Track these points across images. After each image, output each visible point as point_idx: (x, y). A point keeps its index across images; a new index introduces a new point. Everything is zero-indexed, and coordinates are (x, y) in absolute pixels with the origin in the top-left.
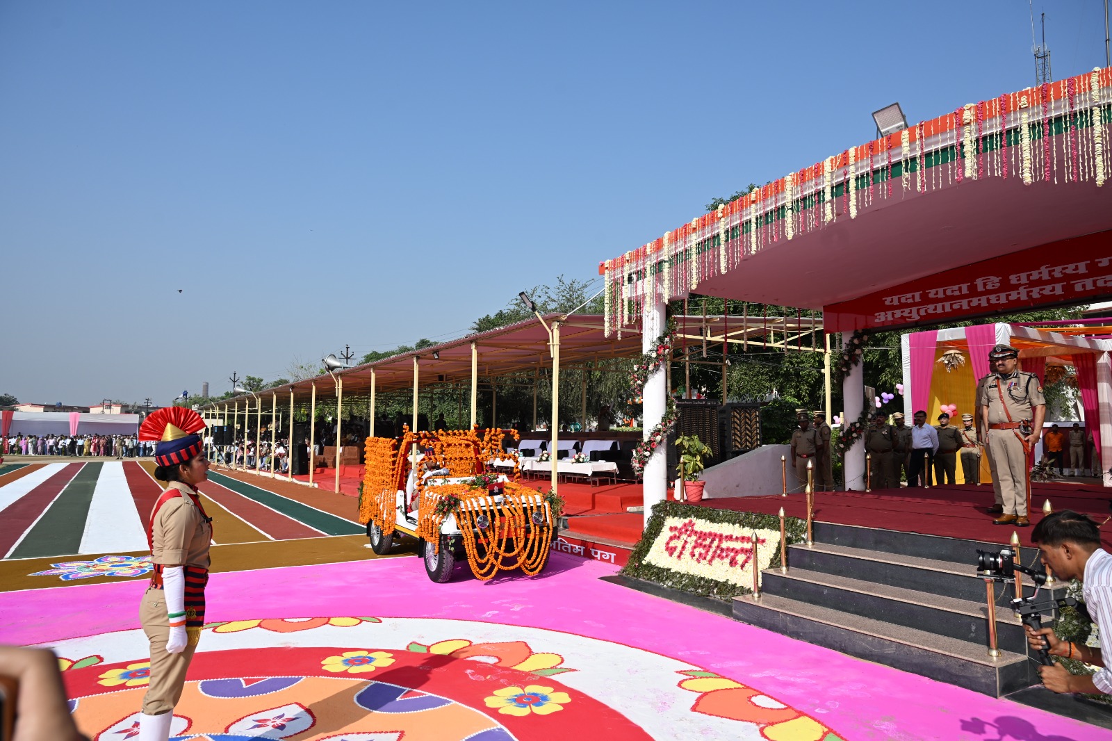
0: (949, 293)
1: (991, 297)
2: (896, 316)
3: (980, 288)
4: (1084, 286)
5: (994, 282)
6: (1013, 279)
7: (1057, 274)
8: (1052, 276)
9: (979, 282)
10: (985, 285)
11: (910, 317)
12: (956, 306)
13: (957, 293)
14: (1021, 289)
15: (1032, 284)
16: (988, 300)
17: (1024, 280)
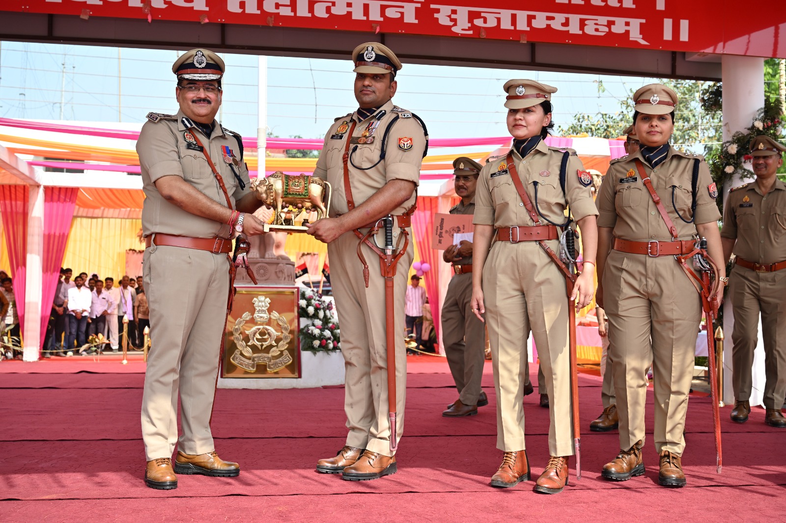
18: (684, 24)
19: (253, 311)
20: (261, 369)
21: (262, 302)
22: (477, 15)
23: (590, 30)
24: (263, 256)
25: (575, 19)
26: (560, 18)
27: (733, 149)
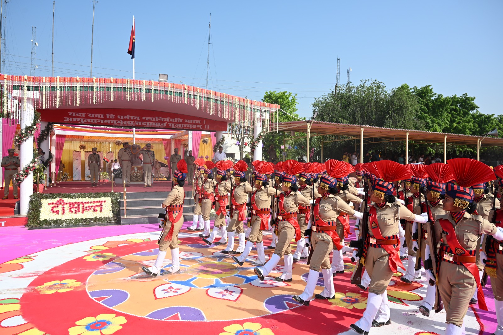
0: (96, 116)
1: (111, 121)
2: (74, 120)
3: (108, 117)
4: (138, 124)
5: (112, 116)
6: (119, 117)
7: (132, 119)
8: (130, 119)
9: (108, 115)
10: (109, 116)
11: (80, 122)
12: (99, 121)
13: (99, 117)
14: (121, 120)
15: (124, 120)
16: (110, 122)
17: (122, 118)
18: (208, 126)
19: (134, 170)
20: (137, 181)
21: (136, 168)
22: (175, 125)
23: (193, 127)
24: (135, 159)
25: (191, 125)
26: (189, 125)
27: (217, 145)
